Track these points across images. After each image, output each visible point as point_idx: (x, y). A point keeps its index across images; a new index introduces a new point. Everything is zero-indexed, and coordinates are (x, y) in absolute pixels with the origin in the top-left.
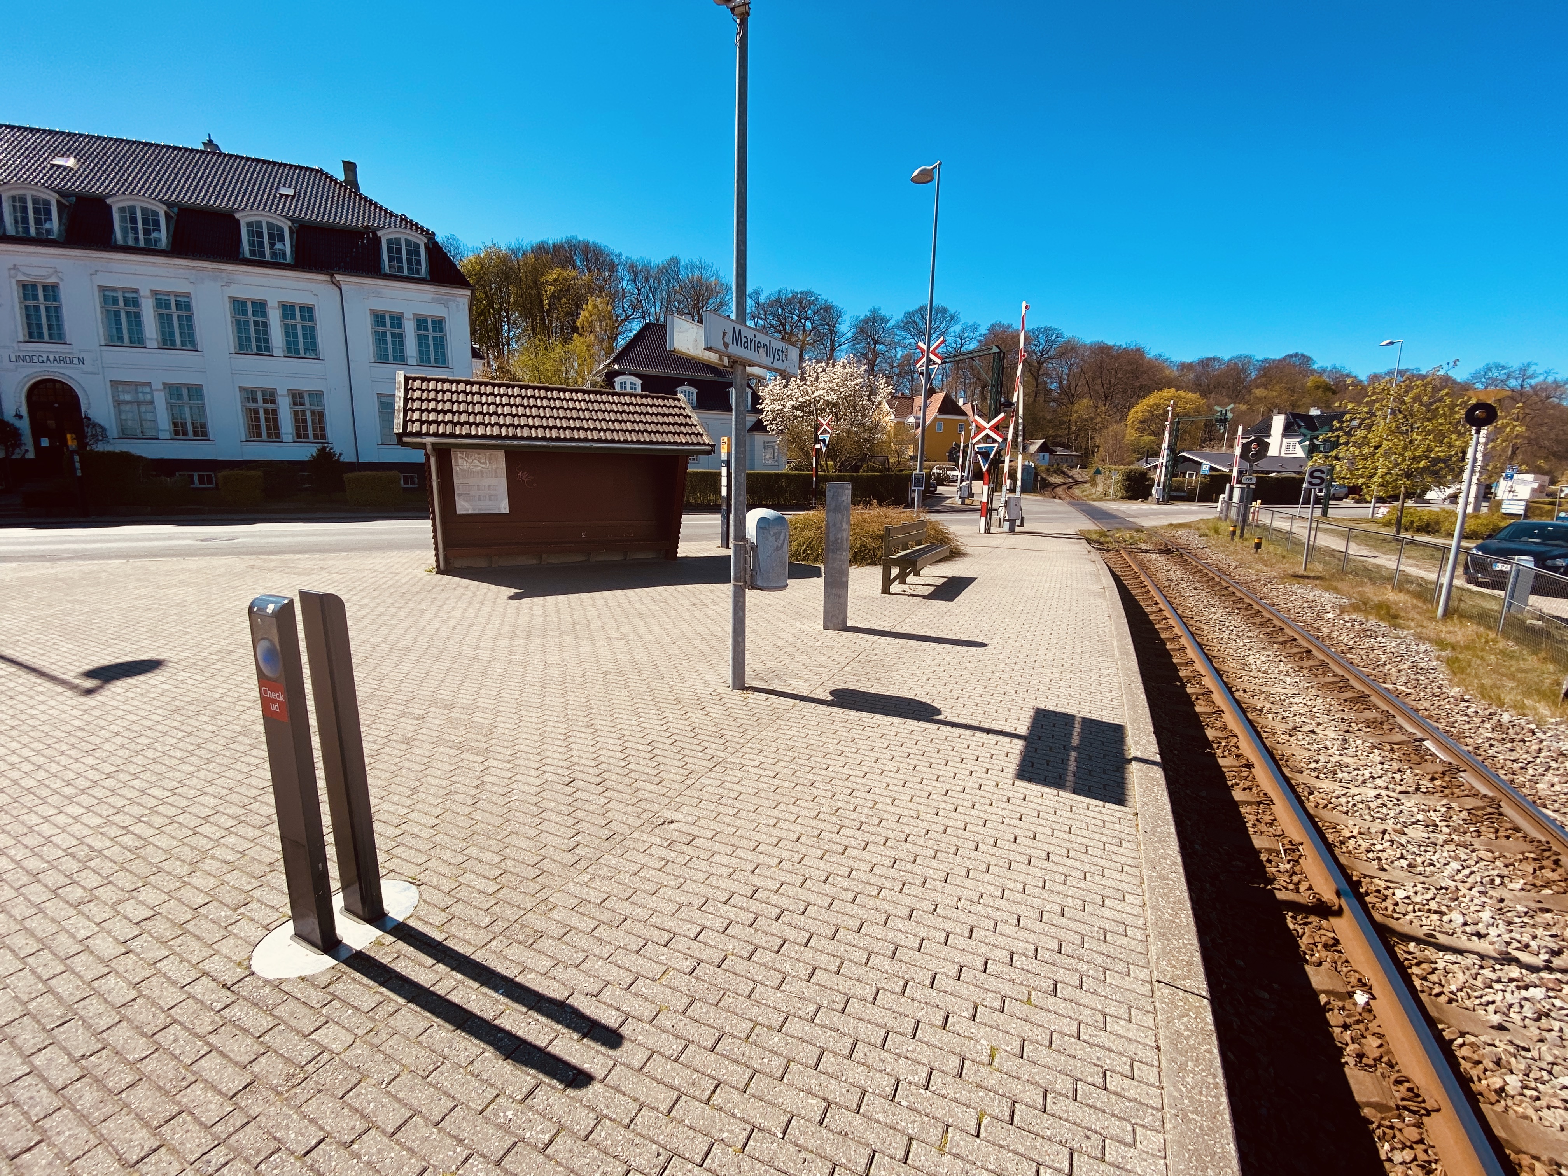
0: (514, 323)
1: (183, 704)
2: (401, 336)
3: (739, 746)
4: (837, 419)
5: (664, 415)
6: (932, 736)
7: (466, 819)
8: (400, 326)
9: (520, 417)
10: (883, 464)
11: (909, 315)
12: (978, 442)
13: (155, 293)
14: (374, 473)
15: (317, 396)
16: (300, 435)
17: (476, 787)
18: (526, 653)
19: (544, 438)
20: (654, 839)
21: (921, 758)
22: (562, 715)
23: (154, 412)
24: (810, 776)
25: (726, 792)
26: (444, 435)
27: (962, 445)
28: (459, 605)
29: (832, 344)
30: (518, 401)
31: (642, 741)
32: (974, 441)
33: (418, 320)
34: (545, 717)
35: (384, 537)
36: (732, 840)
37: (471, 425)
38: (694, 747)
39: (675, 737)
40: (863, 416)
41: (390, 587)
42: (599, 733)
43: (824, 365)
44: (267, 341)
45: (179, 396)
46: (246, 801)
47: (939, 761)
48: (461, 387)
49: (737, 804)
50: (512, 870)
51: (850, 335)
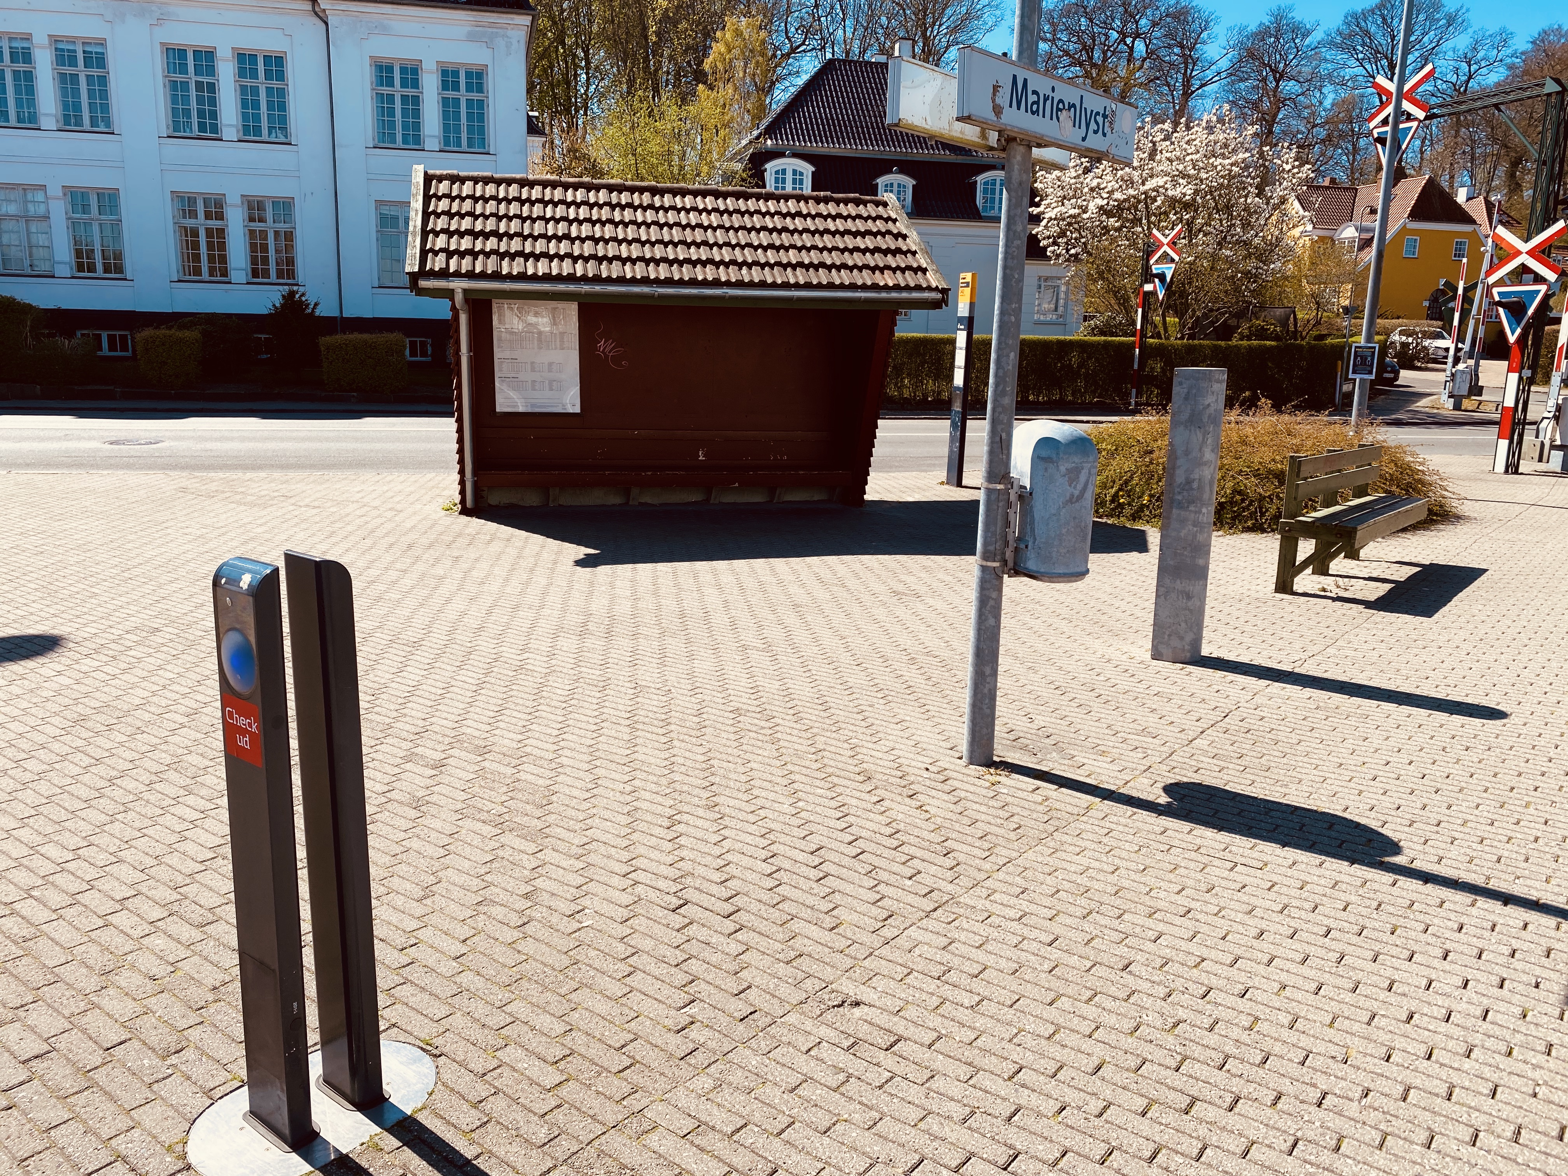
0: (597, 68)
1: (89, 711)
2: (416, 100)
3: (983, 876)
4: (1191, 230)
5: (855, 234)
6: (1380, 897)
7: (509, 952)
8: (416, 84)
9: (606, 242)
10: (1284, 322)
11: (1356, 19)
12: (1500, 283)
13: (55, 40)
14: (365, 336)
15: (285, 206)
16: (258, 272)
17: (526, 896)
18: (604, 665)
19: (645, 281)
20: (824, 1031)
21: (1355, 939)
22: (664, 781)
23: (48, 233)
24: (1122, 950)
25: (956, 961)
26: (483, 276)
27: (1461, 286)
28: (497, 570)
29: (1187, 82)
30: (605, 213)
31: (802, 844)
32: (1491, 280)
33: (445, 73)
34: (637, 783)
35: (378, 446)
36: (969, 1054)
37: (527, 257)
38: (896, 868)
39: (861, 843)
40: (1246, 225)
41: (387, 534)
42: (727, 821)
43: (1167, 126)
44: (214, 115)
45: (86, 209)
46: (180, 879)
47: (1395, 951)
48: (513, 190)
49: (977, 985)
50: (583, 1050)
51: (1224, 64)
